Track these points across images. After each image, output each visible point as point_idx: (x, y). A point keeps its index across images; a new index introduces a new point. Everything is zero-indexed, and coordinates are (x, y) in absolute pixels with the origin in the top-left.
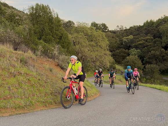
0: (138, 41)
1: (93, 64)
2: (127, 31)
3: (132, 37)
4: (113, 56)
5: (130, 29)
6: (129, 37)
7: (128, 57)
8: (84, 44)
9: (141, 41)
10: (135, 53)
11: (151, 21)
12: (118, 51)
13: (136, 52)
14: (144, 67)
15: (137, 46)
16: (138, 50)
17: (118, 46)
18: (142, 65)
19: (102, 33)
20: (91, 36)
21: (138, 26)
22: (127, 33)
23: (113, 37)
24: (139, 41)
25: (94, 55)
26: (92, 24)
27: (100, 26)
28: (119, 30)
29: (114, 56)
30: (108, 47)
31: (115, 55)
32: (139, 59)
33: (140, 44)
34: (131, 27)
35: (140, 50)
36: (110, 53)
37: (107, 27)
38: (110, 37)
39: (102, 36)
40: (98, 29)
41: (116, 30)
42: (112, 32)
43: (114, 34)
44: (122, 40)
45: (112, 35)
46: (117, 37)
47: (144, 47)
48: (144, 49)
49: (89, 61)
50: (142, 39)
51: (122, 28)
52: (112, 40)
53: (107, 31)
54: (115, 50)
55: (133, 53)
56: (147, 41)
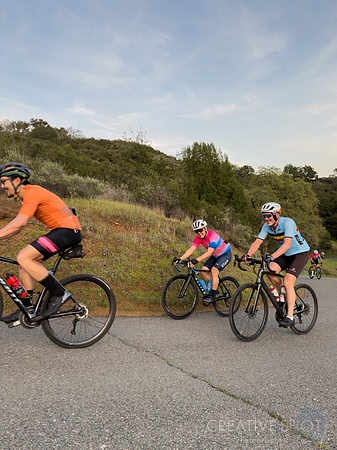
19: (305, 183)
23: (326, 191)
27: (301, 171)
29: (329, 225)
30: (316, 209)
36: (321, 220)
38: (321, 189)
39: (306, 190)
40: (298, 177)
42: (324, 181)
45: (324, 186)
46: (333, 190)
52: (324, 195)
53: (314, 179)
54: (330, 213)
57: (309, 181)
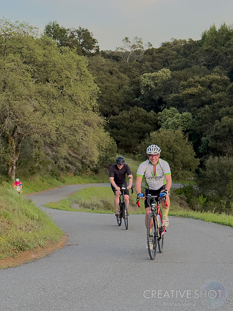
0: (184, 87)
1: (50, 152)
2: (155, 54)
3: (169, 74)
4: (111, 127)
5: (162, 49)
6: (160, 73)
7: (154, 133)
8: (21, 89)
9: (193, 86)
10: (174, 123)
11: (224, 29)
12: (125, 114)
13: (177, 118)
14: (202, 165)
15: (181, 101)
16: (185, 114)
17: (125, 98)
18: (196, 157)
19: (78, 57)
20: (44, 65)
21: (185, 41)
22: (153, 61)
23: (111, 73)
24: (189, 86)
25: (51, 124)
26: (48, 28)
27: (73, 36)
28: (129, 50)
29: (115, 130)
30: (94, 102)
31: (116, 127)
32: (187, 139)
33: (192, 96)
34: (165, 45)
35: (190, 114)
36: (102, 120)
37: (94, 41)
38: (103, 70)
39: (78, 68)
40: (67, 45)
41: (120, 50)
42: (109, 57)
43: (116, 63)
44: (138, 83)
45: (108, 65)
46: (122, 72)
47: (202, 105)
48: (202, 110)
49: (37, 142)
50: (196, 81)
51: (140, 46)
52: (107, 80)
53: (93, 51)
54: (117, 110)
55: (170, 121)
56: (210, 87)
57: (84, 53)
